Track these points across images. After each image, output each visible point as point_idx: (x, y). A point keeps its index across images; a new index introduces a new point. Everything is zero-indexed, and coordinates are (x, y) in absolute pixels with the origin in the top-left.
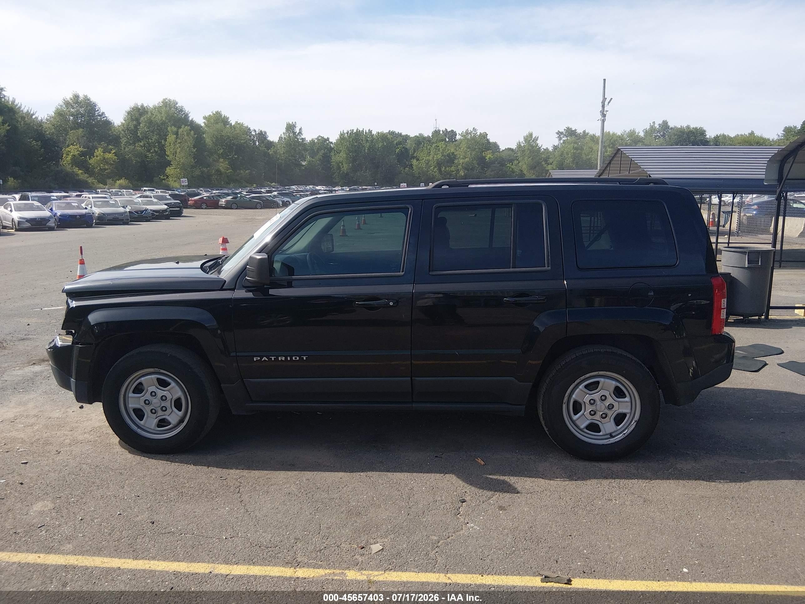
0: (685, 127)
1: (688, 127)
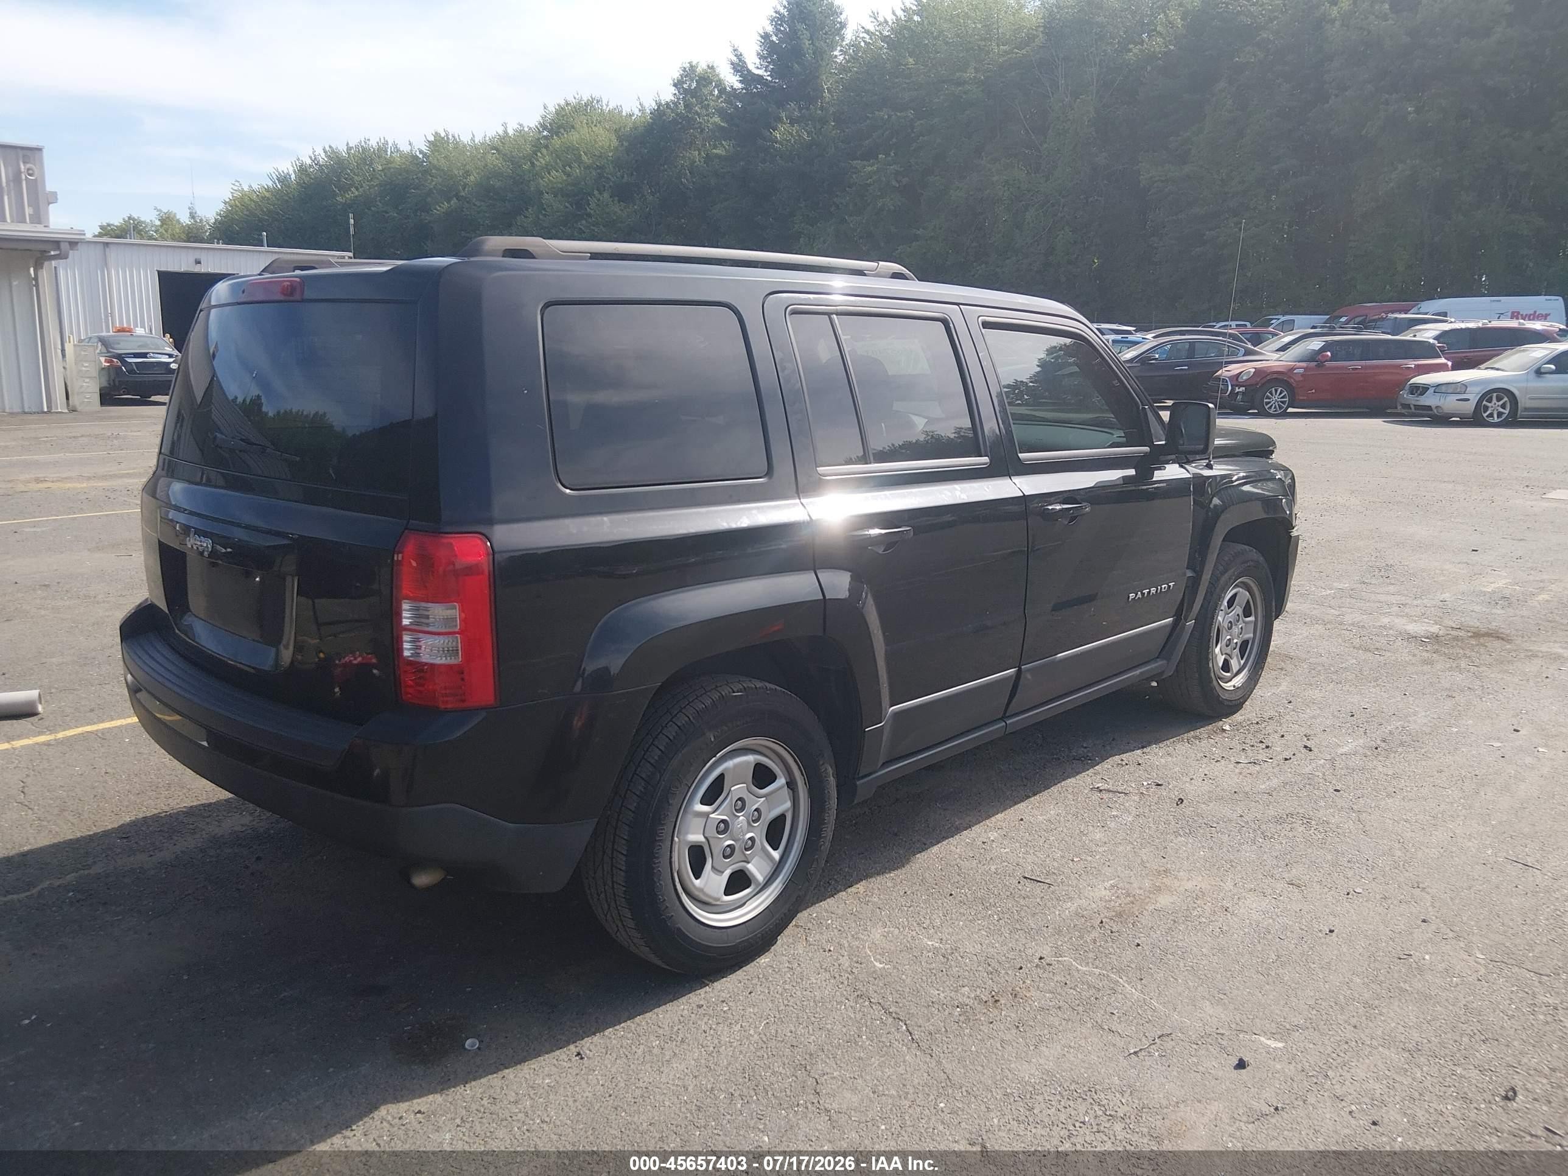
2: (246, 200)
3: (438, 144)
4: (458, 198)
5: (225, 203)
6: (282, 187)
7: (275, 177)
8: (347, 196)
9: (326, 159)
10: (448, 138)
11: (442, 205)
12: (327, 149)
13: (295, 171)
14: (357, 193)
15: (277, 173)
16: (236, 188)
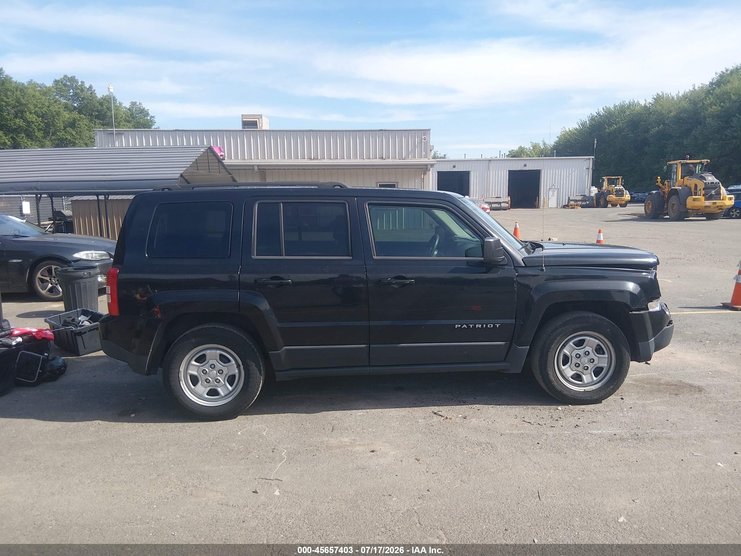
2: (567, 135)
3: (658, 99)
4: (664, 124)
5: (558, 137)
6: (582, 128)
7: (580, 124)
8: (611, 129)
9: (604, 113)
10: (663, 96)
11: (655, 129)
12: (605, 108)
13: (589, 120)
14: (615, 127)
15: (581, 122)
16: (563, 130)
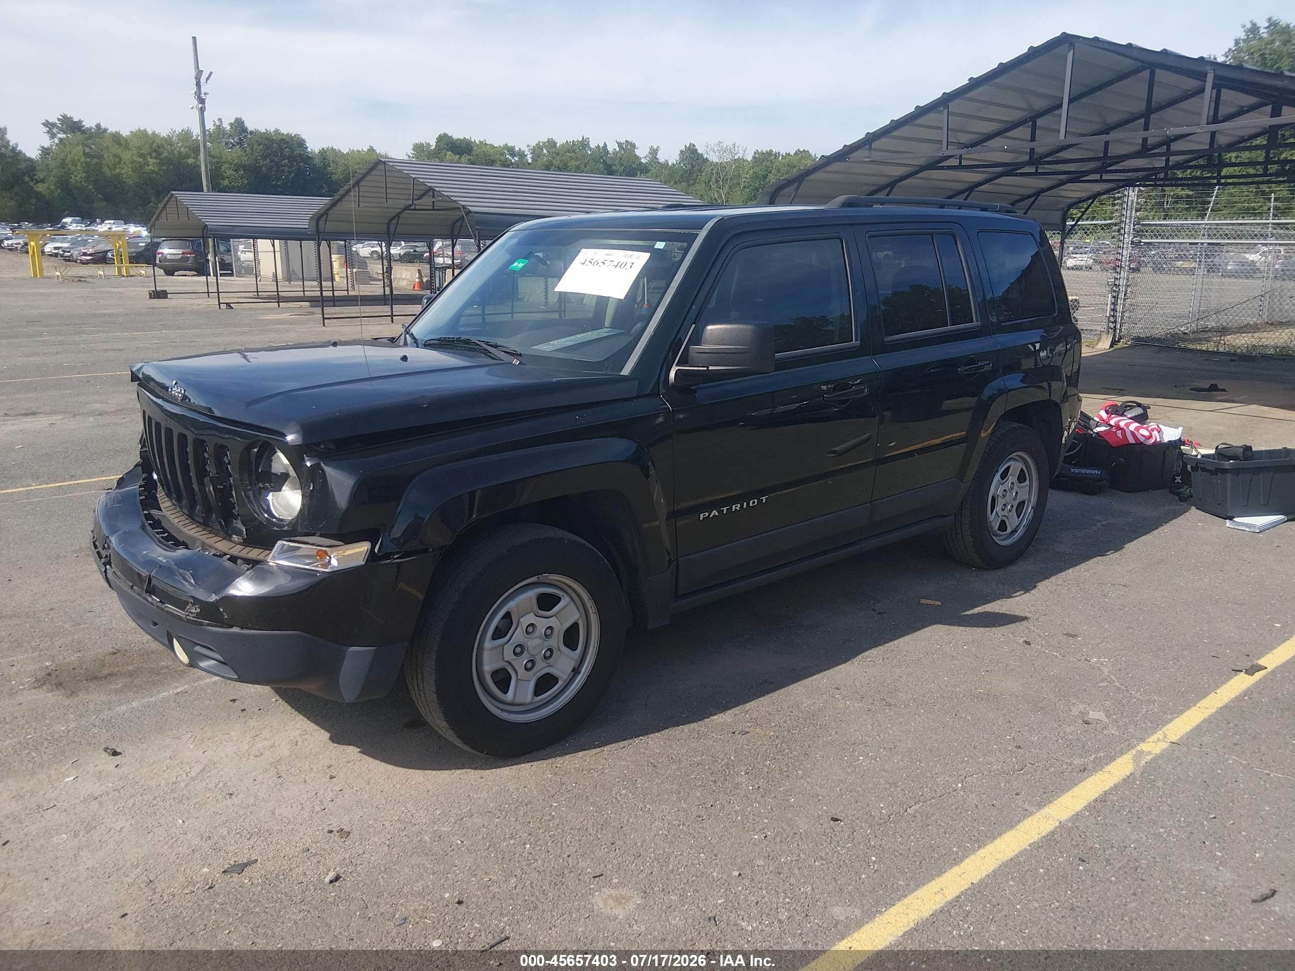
0: (272, 131)
1: (277, 132)
